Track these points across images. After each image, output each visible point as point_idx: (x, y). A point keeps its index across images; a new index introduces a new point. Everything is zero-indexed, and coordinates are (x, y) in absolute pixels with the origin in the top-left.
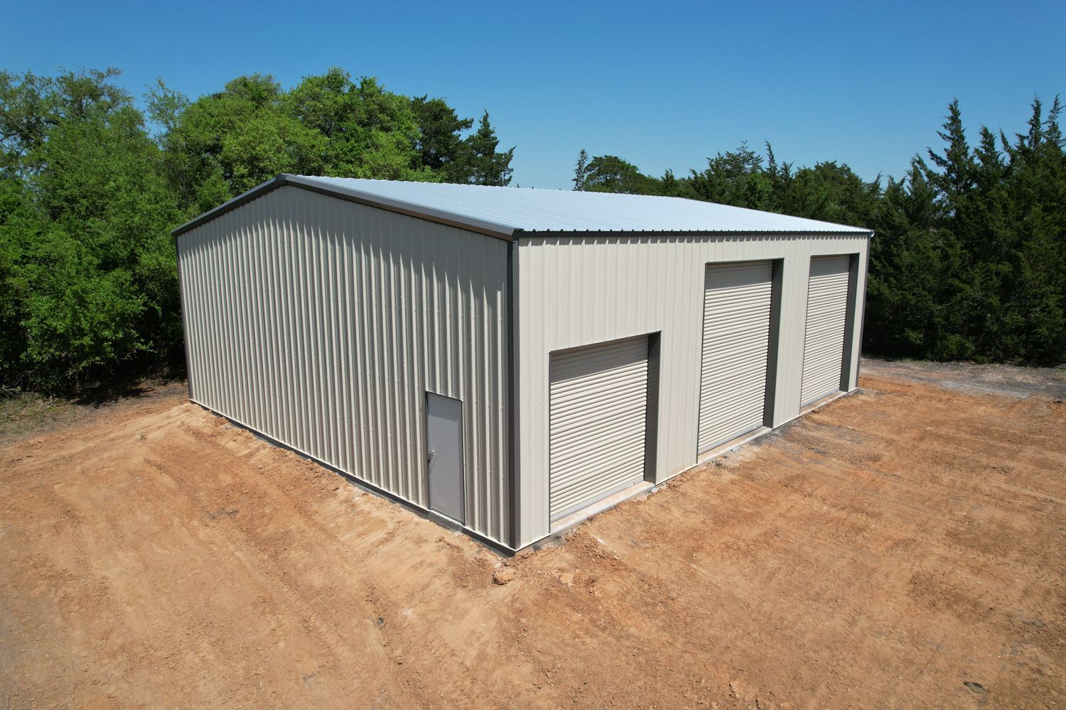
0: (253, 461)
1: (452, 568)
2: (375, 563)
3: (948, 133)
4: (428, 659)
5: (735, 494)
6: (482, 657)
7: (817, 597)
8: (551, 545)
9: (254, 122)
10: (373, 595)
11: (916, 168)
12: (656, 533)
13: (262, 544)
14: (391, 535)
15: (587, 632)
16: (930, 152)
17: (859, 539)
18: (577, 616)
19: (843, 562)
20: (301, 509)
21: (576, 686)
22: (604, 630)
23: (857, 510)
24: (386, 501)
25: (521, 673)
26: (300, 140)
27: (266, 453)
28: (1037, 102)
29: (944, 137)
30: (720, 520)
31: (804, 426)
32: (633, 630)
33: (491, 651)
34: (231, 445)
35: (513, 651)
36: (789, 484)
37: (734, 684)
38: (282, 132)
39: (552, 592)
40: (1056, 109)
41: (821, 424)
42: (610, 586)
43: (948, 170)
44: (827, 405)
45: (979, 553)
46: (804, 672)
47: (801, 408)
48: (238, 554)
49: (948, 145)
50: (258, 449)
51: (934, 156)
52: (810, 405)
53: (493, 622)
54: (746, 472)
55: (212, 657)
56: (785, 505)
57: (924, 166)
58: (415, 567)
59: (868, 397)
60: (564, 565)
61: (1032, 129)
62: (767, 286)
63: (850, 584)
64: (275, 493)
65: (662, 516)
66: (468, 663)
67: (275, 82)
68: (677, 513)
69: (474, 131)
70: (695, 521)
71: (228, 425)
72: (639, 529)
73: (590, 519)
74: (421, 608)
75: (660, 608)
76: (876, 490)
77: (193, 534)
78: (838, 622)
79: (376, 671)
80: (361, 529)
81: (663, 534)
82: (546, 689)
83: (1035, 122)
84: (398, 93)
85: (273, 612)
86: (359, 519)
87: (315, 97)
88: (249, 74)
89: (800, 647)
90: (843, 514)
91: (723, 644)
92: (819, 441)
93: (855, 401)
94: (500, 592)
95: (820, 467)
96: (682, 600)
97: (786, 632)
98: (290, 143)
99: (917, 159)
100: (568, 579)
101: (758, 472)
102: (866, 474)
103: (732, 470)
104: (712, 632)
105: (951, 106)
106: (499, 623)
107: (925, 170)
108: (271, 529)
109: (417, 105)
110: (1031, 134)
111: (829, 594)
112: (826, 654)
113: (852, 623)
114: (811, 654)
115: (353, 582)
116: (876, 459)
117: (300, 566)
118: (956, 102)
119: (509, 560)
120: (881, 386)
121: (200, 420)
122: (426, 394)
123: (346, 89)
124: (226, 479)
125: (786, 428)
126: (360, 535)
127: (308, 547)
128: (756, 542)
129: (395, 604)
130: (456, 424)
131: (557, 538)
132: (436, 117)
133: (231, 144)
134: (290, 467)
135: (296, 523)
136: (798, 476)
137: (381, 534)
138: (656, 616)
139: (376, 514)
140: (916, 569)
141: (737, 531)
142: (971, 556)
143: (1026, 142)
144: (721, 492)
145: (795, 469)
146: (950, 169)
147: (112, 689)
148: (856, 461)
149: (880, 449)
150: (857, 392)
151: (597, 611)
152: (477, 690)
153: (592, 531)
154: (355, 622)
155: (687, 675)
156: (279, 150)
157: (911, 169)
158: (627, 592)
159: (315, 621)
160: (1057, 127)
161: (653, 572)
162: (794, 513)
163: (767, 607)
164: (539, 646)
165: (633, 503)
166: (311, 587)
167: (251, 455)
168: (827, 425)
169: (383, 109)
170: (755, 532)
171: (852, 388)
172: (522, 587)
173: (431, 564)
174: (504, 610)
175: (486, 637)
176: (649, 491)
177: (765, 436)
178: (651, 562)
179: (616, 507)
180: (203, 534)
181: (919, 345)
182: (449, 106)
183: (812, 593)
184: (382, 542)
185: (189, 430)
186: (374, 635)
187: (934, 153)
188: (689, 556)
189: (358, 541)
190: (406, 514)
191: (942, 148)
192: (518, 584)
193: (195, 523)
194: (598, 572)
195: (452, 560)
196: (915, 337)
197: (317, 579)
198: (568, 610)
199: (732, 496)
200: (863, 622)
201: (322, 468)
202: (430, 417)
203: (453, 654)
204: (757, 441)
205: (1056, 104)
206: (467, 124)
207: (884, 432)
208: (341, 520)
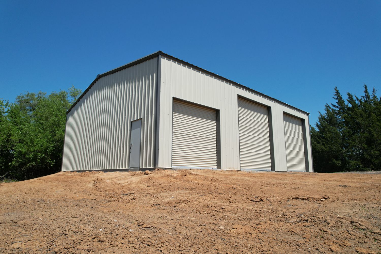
3: (336, 97)
11: (327, 108)
16: (331, 104)
28: (365, 86)
29: (335, 98)
40: (374, 91)
49: (337, 101)
51: (333, 105)
57: (330, 107)
61: (366, 94)
73: (191, 169)
83: (366, 92)
99: (327, 105)
105: (335, 89)
107: (331, 109)
110: (366, 95)
118: (336, 88)
122: (132, 122)
125: (281, 173)
131: (174, 170)
143: (365, 98)
146: (340, 109)
157: (325, 108)
160: (376, 96)
171: (311, 171)
187: (333, 104)
191: (335, 102)
202: (132, 131)
204: (268, 172)
205: (374, 90)
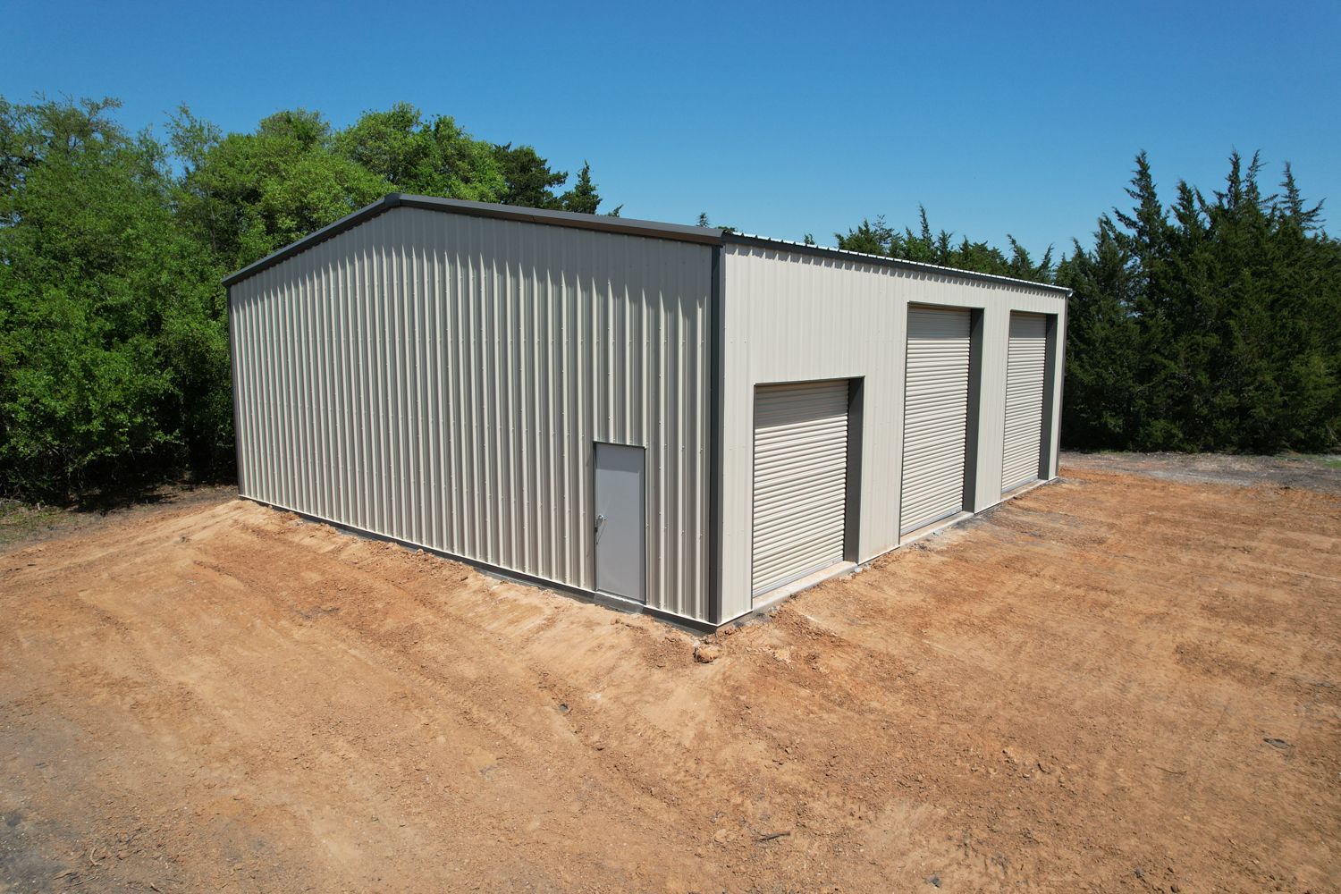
0: (344, 556)
1: (639, 650)
2: (540, 649)
3: (1136, 190)
4: (634, 743)
5: (951, 574)
6: (701, 737)
7: (1077, 667)
8: (755, 622)
9: (304, 164)
10: (546, 681)
11: (1103, 229)
12: (873, 612)
13: (383, 640)
14: (551, 622)
15: (821, 707)
16: (1117, 212)
17: (1106, 613)
18: (805, 692)
19: (1097, 635)
20: (424, 601)
21: (825, 760)
22: (841, 704)
23: (1095, 589)
24: (534, 588)
25: (755, 751)
26: (364, 186)
27: (358, 547)
28: (1235, 155)
29: (1133, 194)
30: (943, 599)
31: (1008, 511)
32: (875, 704)
33: (711, 729)
34: (308, 541)
35: (738, 729)
36: (1009, 564)
37: (1009, 751)
38: (340, 177)
39: (768, 668)
40: (1254, 167)
41: (1027, 510)
42: (835, 662)
43: (1139, 232)
44: (1028, 492)
45: (1243, 624)
46: (1082, 735)
47: (1002, 494)
48: (352, 652)
49: (1138, 203)
50: (346, 544)
51: (1121, 217)
52: (1009, 492)
53: (707, 701)
54: (958, 554)
55: (354, 755)
56: (1011, 585)
57: (1112, 228)
58: (593, 651)
59: (1071, 485)
60: (775, 642)
61: (1231, 186)
62: (965, 342)
63: (1110, 655)
64: (382, 587)
65: (874, 594)
66: (687, 743)
67: (322, 121)
68: (891, 593)
69: (570, 186)
70: (914, 599)
71: (299, 520)
72: (851, 608)
73: (793, 597)
74: (612, 692)
75: (899, 682)
76: (1110, 569)
77: (286, 634)
78: (1107, 689)
79: (572, 759)
80: (510, 616)
81: (881, 612)
82: (788, 765)
83: (1234, 179)
84: (477, 138)
85: (420, 707)
86: (502, 607)
87: (380, 136)
88: (293, 108)
89: (1072, 714)
90: (1081, 592)
91: (984, 714)
92: (1031, 526)
93: (1058, 489)
94: (705, 671)
95: (1038, 549)
96: (924, 675)
97: (1053, 700)
98: (349, 190)
99: (1104, 219)
100: (784, 655)
101: (970, 554)
102: (1095, 555)
103: (940, 552)
104: (967, 703)
105: (1139, 159)
106: (714, 701)
107: (1114, 232)
108: (390, 623)
109: (500, 154)
110: (1229, 191)
111: (1088, 665)
112: (1103, 719)
113: (1124, 690)
114: (1087, 720)
115: (517, 669)
116: (1101, 541)
117: (441, 658)
118: (1143, 154)
119: (710, 638)
120: (1083, 476)
121: (258, 517)
122: (595, 444)
123: (416, 129)
124: (313, 577)
125: (988, 514)
126: (511, 623)
127: (446, 639)
128: (990, 618)
129: (577, 689)
130: (636, 477)
131: (760, 615)
132: (524, 169)
133: (274, 191)
134: (394, 560)
135: (422, 616)
136: (1017, 558)
137: (538, 621)
138: (897, 691)
139: (524, 601)
140: (1178, 640)
141: (966, 608)
142: (1235, 627)
143: (1225, 201)
144: (935, 573)
145: (1013, 552)
146: (1141, 232)
147: (235, 792)
148: (1080, 543)
149: (1103, 532)
150: (1058, 482)
151: (827, 687)
152: (705, 769)
153: (799, 608)
154: (531, 710)
155: (951, 745)
156: (336, 198)
157: (1098, 229)
158: (857, 667)
159: (476, 713)
160: (1256, 187)
161: (881, 647)
162: (1023, 591)
163: (1023, 678)
164: (769, 723)
165: (837, 581)
166: (463, 679)
167: (339, 550)
168: (1035, 510)
169: (462, 156)
170: (986, 609)
171: (1052, 476)
172: (732, 666)
173: (612, 647)
174: (717, 688)
175: (702, 716)
176: (852, 571)
177: (968, 521)
178: (873, 638)
179: (819, 586)
180: (298, 634)
181: (1118, 433)
182: (539, 155)
183: (1070, 664)
184: (541, 628)
185: (245, 528)
186: (559, 724)
187: (1122, 213)
188: (918, 632)
189: (510, 629)
190: (562, 600)
191: (1131, 207)
192: (728, 661)
193: (284, 623)
194: (817, 648)
195: (637, 642)
196: (1114, 423)
197: (469, 671)
198: (792, 686)
199: (948, 576)
200: (1134, 689)
201: (440, 559)
202: (599, 472)
203: (665, 735)
204: (960, 525)
205: (1255, 160)
206: (559, 179)
207: (1101, 517)
208: (480, 609)
